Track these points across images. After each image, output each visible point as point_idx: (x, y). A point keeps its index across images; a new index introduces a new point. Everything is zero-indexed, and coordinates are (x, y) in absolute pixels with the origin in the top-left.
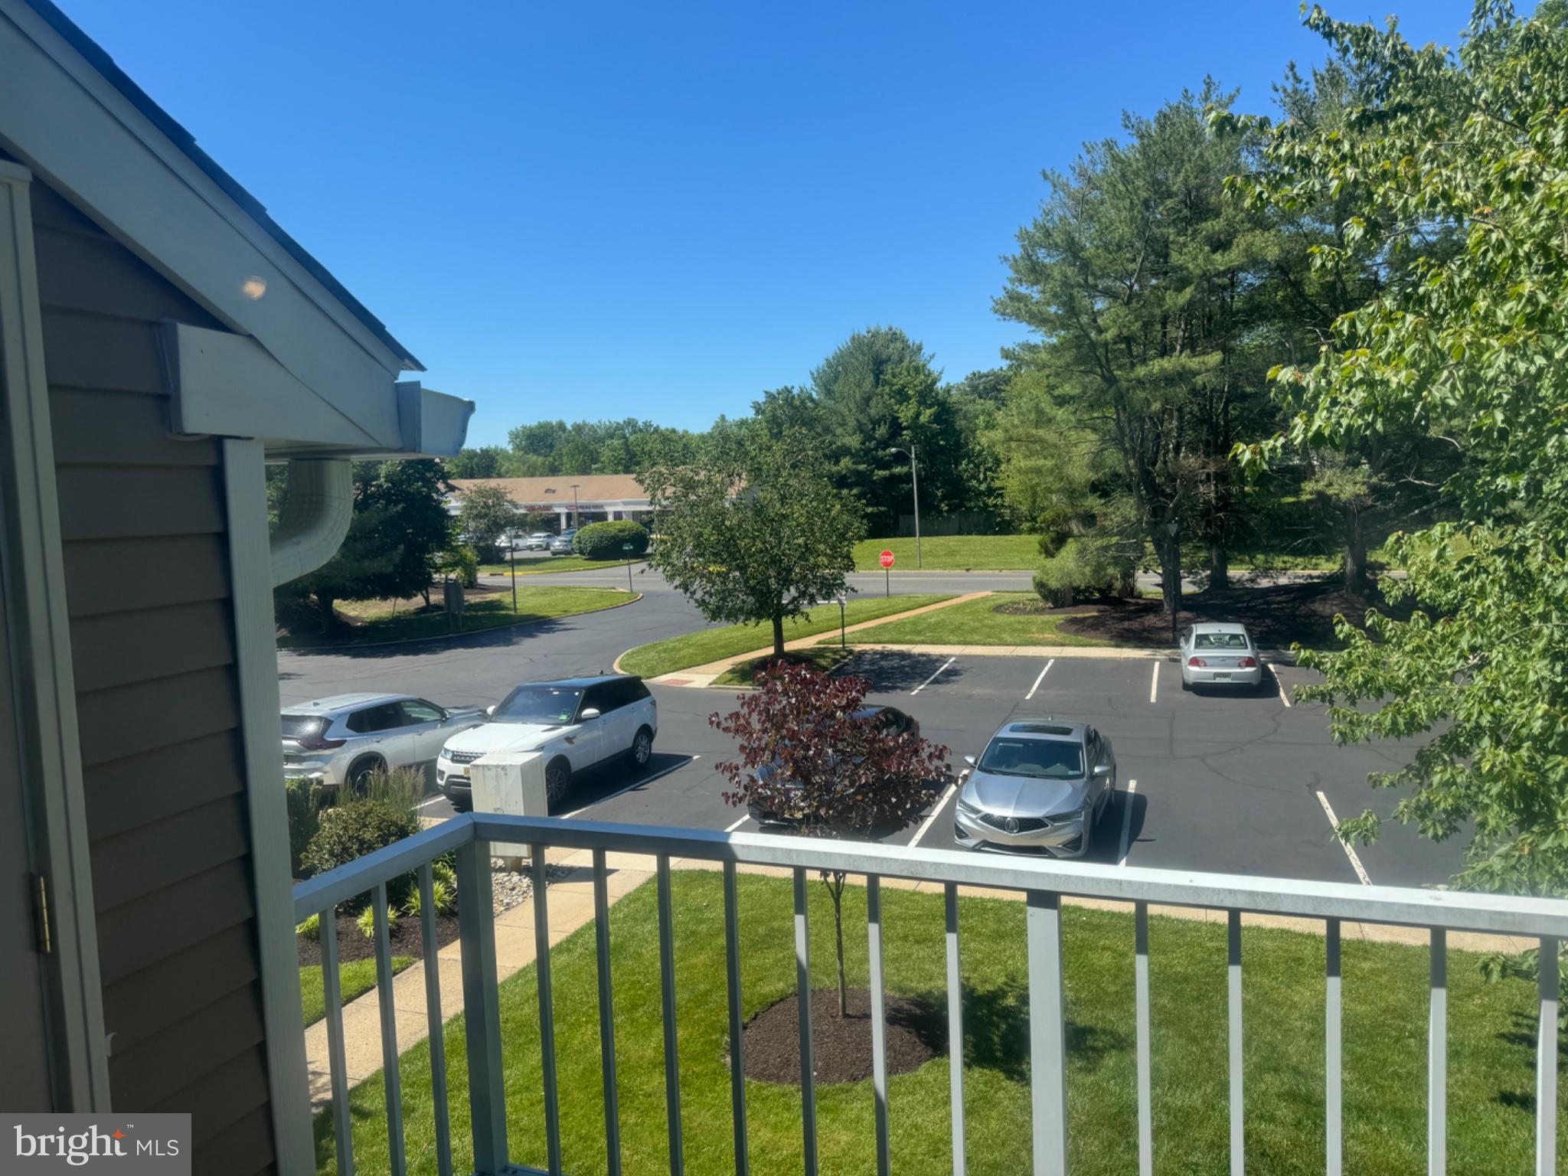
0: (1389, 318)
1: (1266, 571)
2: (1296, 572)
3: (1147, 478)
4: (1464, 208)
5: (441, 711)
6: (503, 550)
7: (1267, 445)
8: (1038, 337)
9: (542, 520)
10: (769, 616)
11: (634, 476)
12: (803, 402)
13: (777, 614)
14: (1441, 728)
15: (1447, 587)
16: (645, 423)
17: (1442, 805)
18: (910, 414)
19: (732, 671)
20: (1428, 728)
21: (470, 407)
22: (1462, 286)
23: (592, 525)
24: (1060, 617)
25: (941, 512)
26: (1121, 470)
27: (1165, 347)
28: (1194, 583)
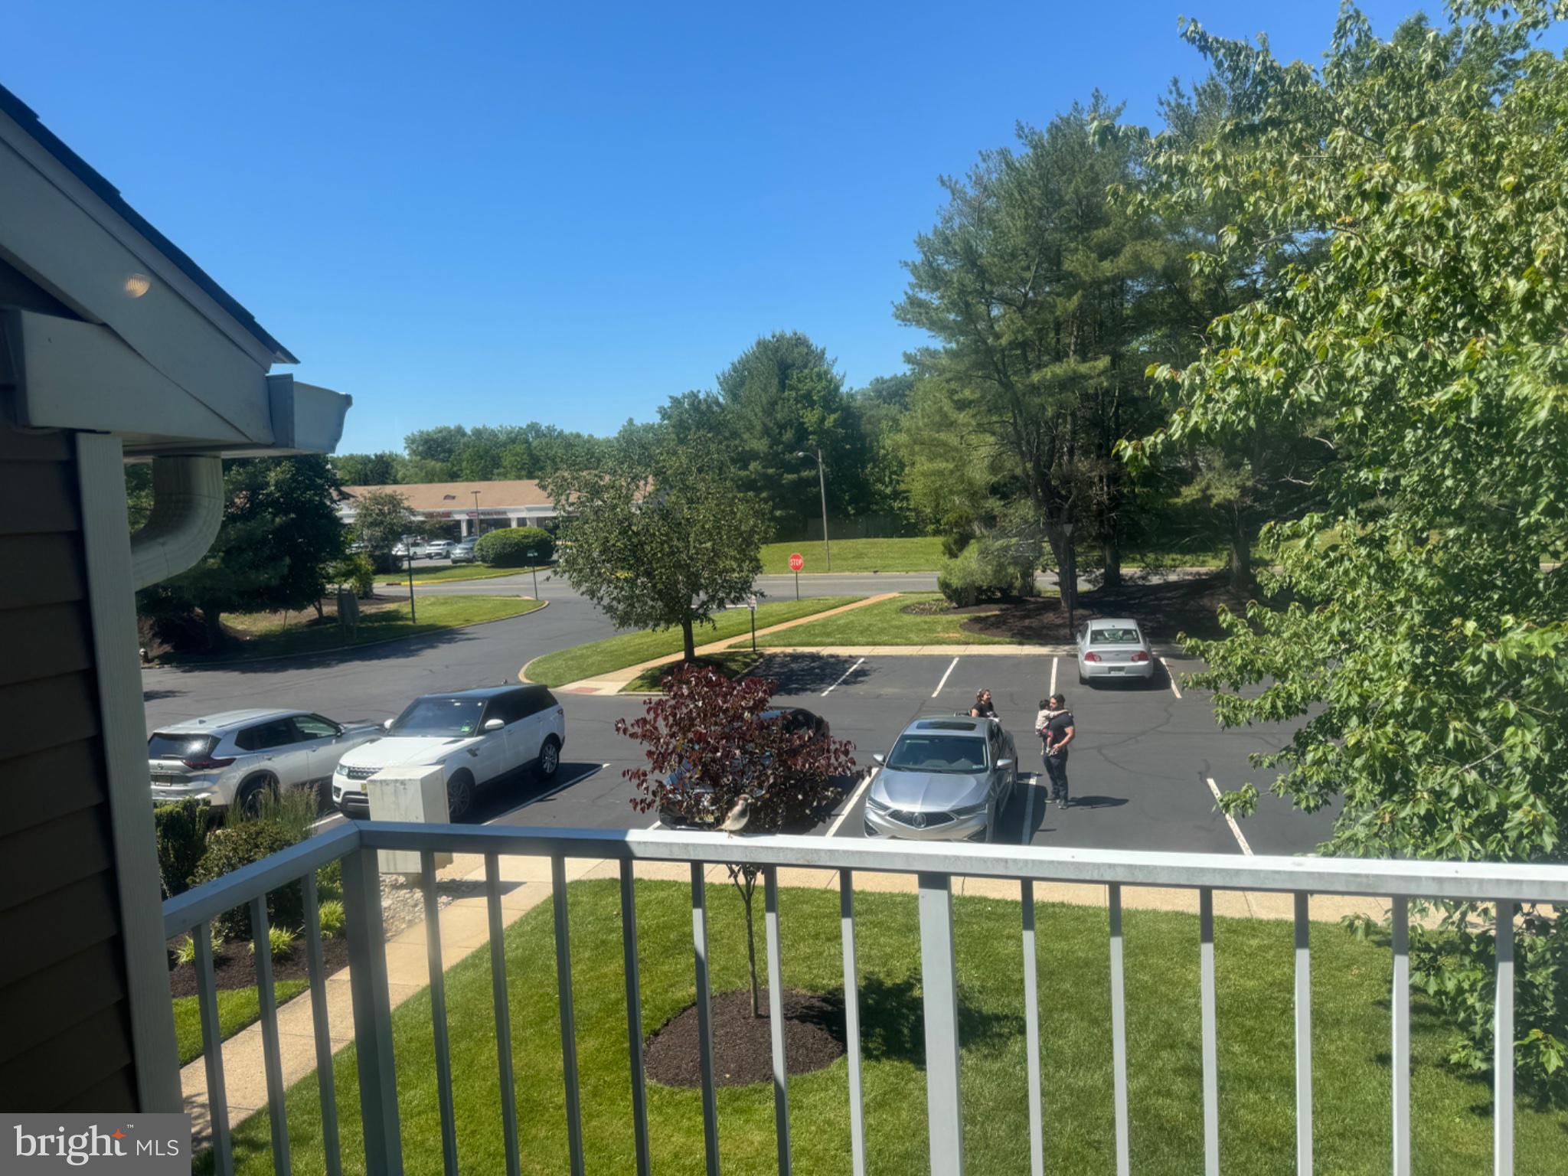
0: (1261, 321)
1: (1157, 568)
2: (1184, 569)
3: (1043, 479)
4: (1328, 217)
5: (335, 726)
6: (400, 558)
7: (1149, 441)
8: (938, 343)
9: (441, 528)
10: (679, 621)
11: (537, 481)
12: (709, 407)
13: (686, 618)
14: (1315, 711)
15: (1321, 579)
16: (548, 428)
17: (1315, 779)
18: (814, 419)
19: (641, 678)
20: (1304, 712)
21: (347, 400)
22: (1327, 290)
23: (494, 532)
24: (964, 617)
25: (848, 515)
26: (1018, 472)
27: (1058, 353)
28: (1089, 581)
